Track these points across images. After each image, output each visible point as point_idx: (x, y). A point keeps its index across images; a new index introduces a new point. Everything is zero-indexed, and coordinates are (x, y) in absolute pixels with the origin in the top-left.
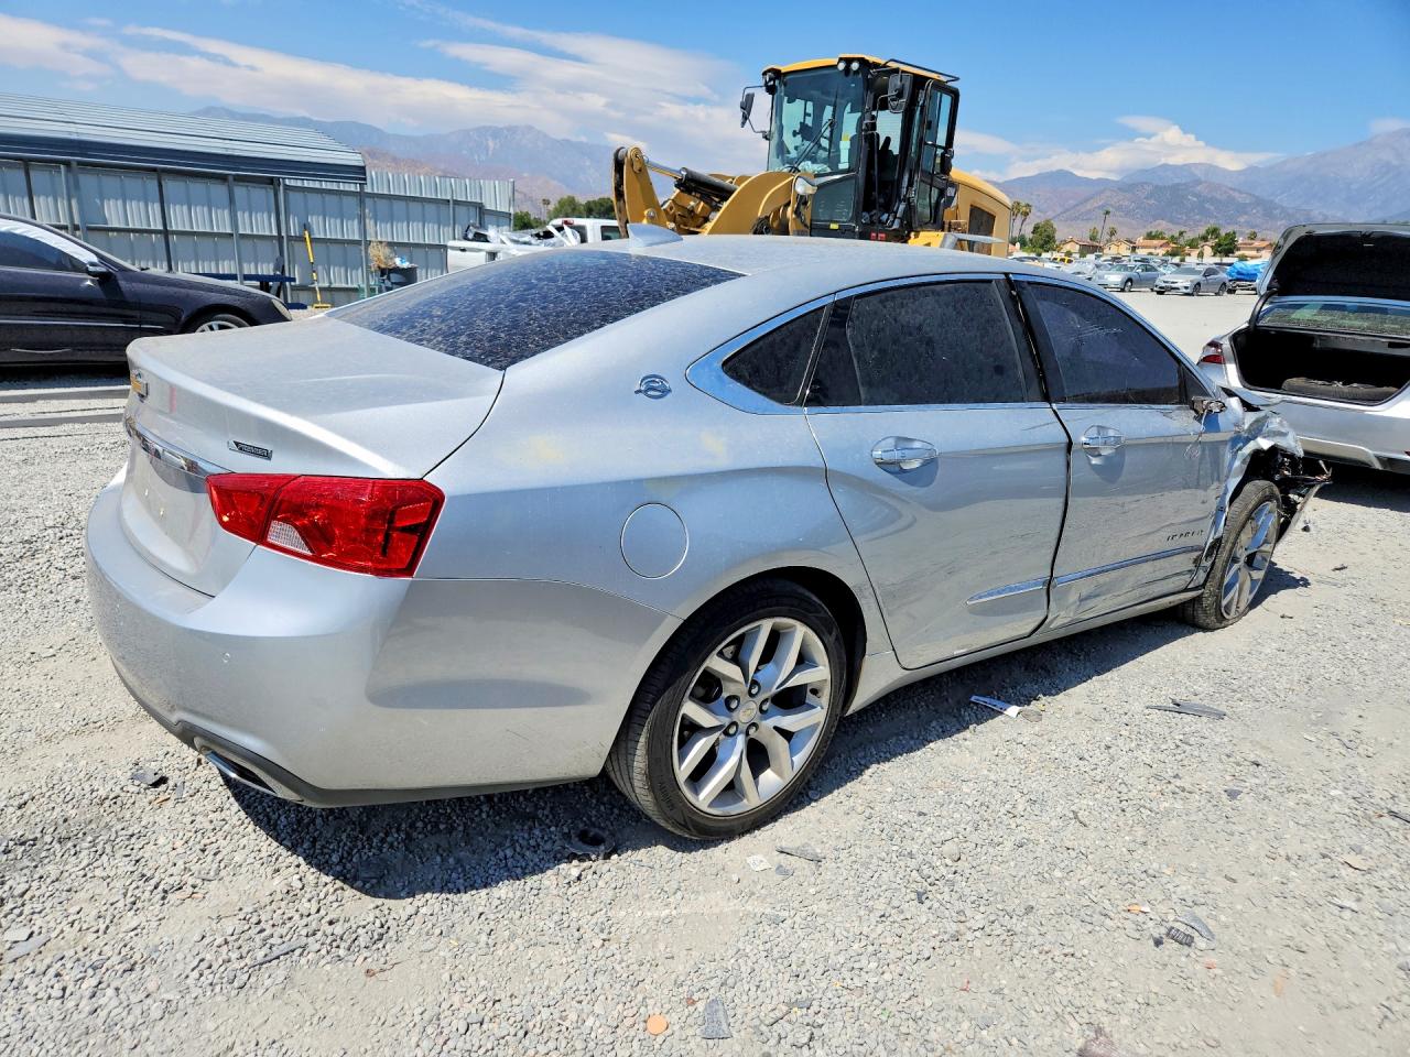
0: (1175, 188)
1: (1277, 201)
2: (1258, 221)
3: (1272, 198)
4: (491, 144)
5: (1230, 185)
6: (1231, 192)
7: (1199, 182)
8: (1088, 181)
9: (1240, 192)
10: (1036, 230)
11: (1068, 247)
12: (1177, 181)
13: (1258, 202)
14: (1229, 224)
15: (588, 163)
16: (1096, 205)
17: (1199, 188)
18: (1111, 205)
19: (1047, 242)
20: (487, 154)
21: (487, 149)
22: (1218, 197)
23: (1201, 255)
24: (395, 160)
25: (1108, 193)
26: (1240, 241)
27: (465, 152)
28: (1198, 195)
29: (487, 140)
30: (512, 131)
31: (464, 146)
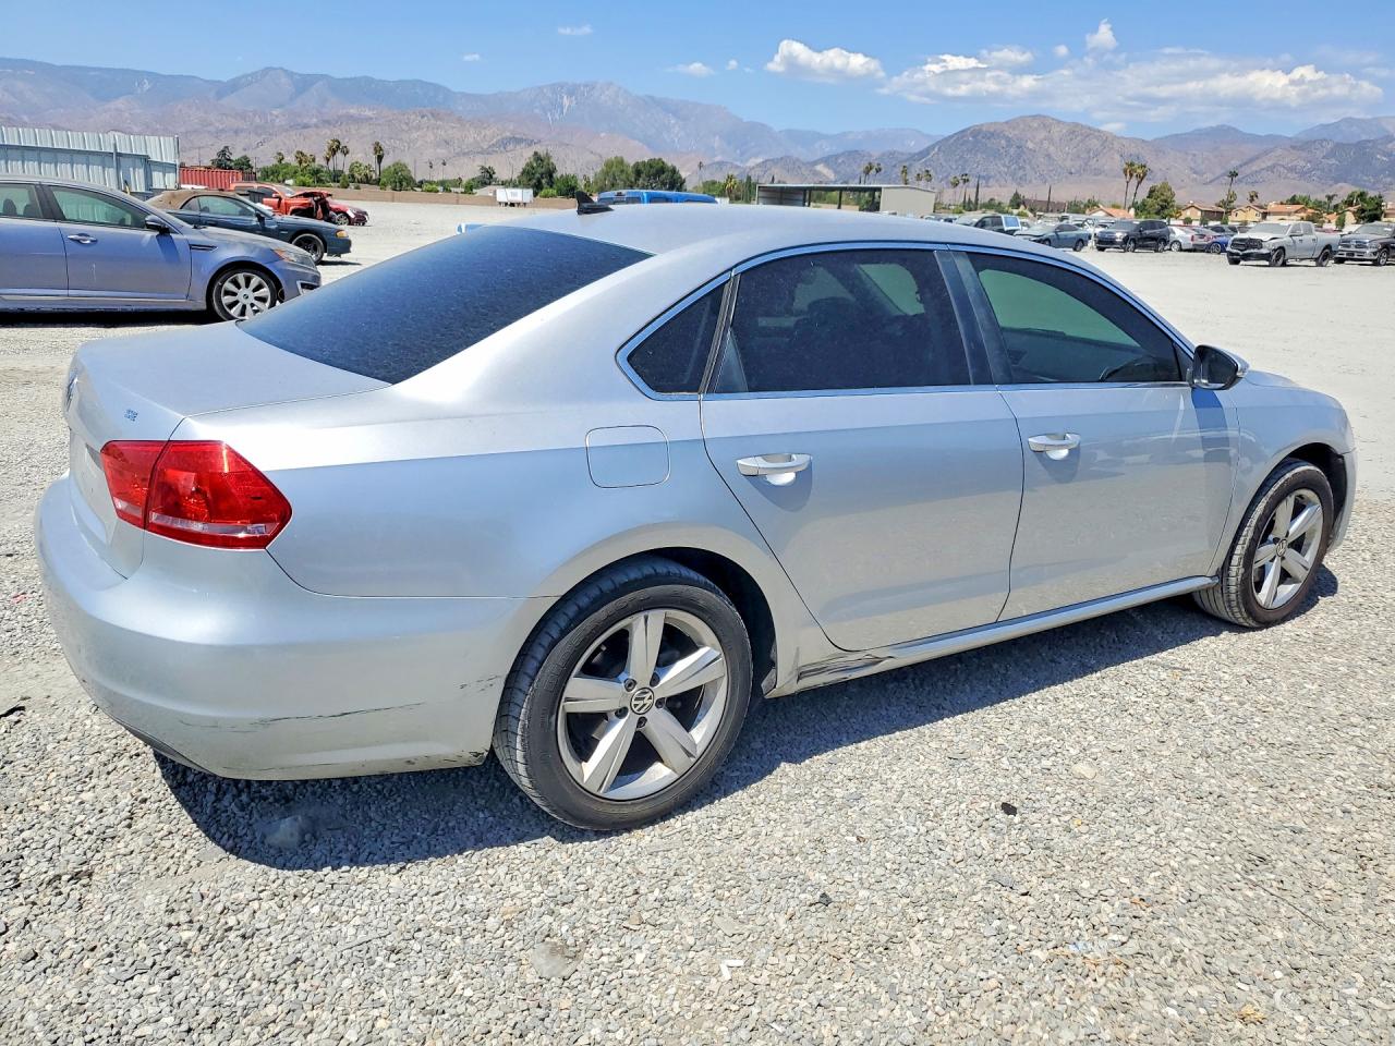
0: (1361, 146)
4: (566, 101)
7: (1391, 138)
8: (1255, 139)
10: (1152, 192)
11: (1188, 213)
12: (1364, 137)
15: (673, 122)
16: (1264, 166)
17: (1390, 146)
18: (1283, 166)
19: (1163, 208)
20: (562, 112)
21: (562, 106)
23: (1341, 224)
24: (459, 120)
25: (1279, 152)
26: (1389, 207)
27: (537, 111)
28: (1389, 154)
29: (562, 98)
30: (591, 87)
31: (537, 104)
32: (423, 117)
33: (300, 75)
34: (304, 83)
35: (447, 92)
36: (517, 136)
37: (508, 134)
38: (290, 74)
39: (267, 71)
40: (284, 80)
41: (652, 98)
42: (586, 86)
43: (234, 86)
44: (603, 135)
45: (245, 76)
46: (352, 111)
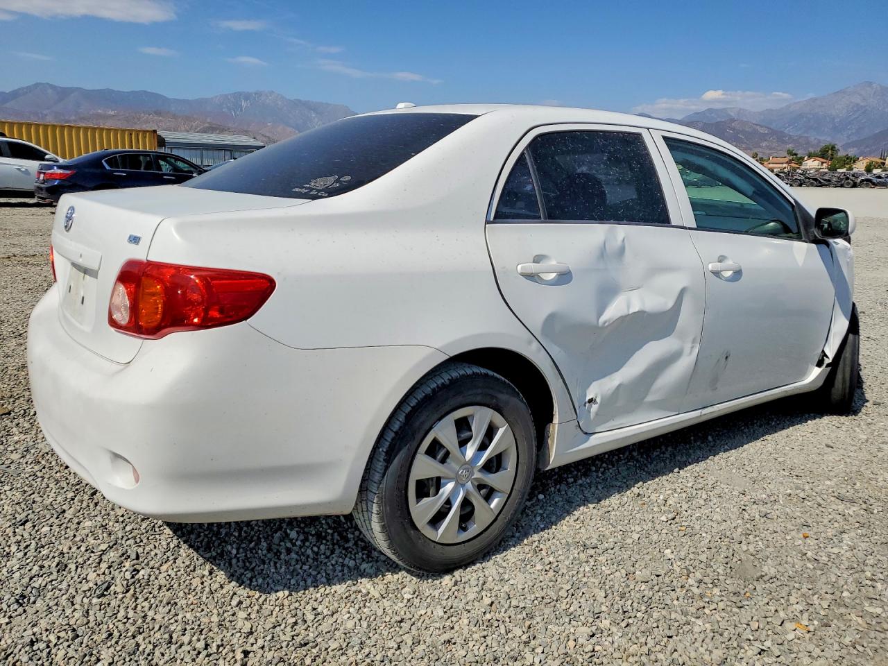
0: (717, 124)
1: (786, 131)
2: (774, 145)
3: (782, 130)
4: (244, 104)
5: (754, 122)
6: (755, 126)
7: (733, 120)
9: (761, 126)
12: (719, 120)
13: (773, 132)
14: (755, 147)
15: (313, 115)
17: (733, 124)
20: (241, 110)
21: (241, 106)
22: (747, 130)
24: (174, 116)
27: (224, 110)
28: (733, 129)
29: (241, 101)
30: (259, 94)
31: (225, 106)
32: (150, 115)
33: (61, 88)
34: (64, 93)
35: (165, 99)
36: (214, 126)
37: (207, 125)
38: (53, 87)
39: (37, 85)
40: (50, 91)
41: (300, 101)
42: (256, 94)
43: (15, 94)
44: (269, 124)
45: (23, 88)
46: (99, 111)
